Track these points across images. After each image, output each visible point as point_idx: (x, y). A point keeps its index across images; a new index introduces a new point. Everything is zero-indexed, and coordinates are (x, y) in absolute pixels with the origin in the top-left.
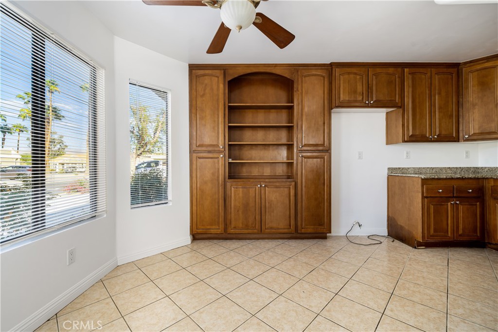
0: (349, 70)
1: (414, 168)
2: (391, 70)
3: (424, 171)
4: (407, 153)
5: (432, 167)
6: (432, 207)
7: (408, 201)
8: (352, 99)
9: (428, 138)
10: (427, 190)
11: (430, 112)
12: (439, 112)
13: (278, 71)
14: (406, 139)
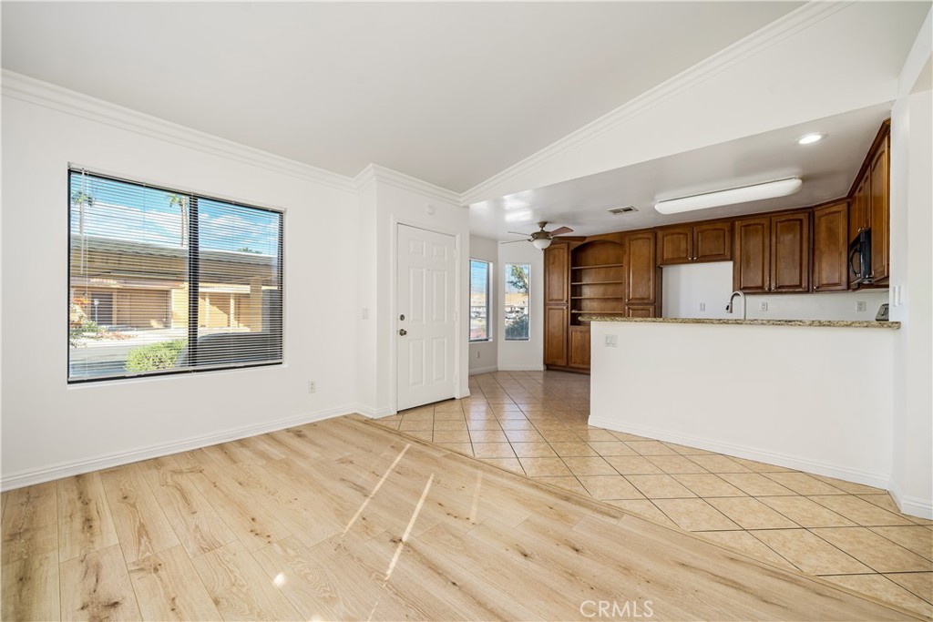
0: (672, 231)
2: (719, 225)
8: (676, 256)
11: (769, 263)
13: (610, 239)
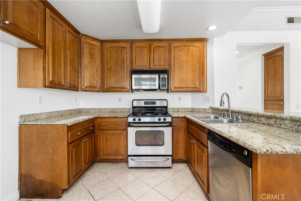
1: (46, 113)
3: (53, 114)
4: (40, 98)
5: (59, 110)
6: (74, 150)
7: (50, 151)
9: (63, 85)
10: (71, 136)
11: (65, 63)
12: (70, 65)
14: (47, 85)
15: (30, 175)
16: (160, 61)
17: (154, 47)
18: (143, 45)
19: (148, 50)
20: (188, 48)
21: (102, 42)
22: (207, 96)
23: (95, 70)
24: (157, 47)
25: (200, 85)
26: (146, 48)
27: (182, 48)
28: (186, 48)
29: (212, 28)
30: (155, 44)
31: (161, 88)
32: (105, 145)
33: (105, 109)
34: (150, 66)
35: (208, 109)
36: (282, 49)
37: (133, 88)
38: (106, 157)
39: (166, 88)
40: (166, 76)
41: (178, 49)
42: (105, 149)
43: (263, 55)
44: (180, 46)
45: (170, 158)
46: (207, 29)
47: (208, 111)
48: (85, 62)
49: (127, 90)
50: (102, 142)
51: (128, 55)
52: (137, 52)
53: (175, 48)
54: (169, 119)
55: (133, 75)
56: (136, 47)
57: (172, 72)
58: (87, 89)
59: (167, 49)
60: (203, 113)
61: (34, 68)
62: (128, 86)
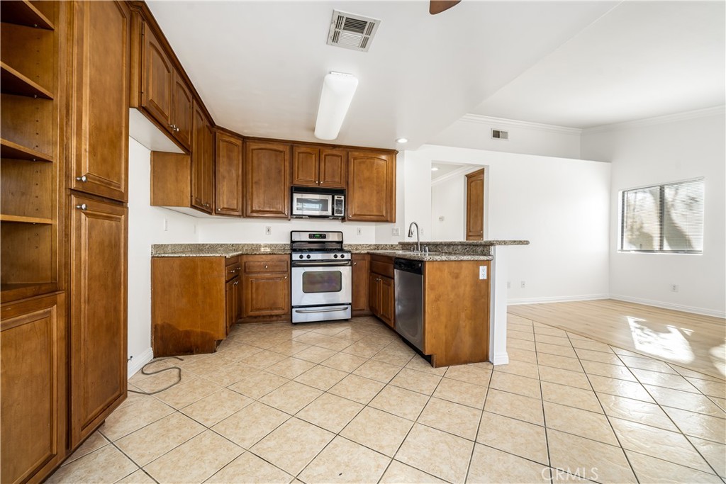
7: (201, 292)
8: (160, 107)
9: (202, 205)
10: (228, 272)
11: (204, 173)
12: (207, 175)
14: (193, 203)
15: (170, 326)
16: (333, 176)
17: (325, 155)
18: (309, 150)
19: (317, 159)
20: (372, 160)
21: (245, 139)
22: (396, 228)
23: (235, 183)
24: (328, 155)
25: (387, 212)
26: (314, 156)
27: (364, 160)
28: (369, 160)
29: (402, 141)
30: (327, 150)
31: (335, 215)
32: (254, 296)
33: (244, 245)
34: (319, 183)
35: (397, 246)
36: (482, 172)
37: (294, 213)
38: (257, 313)
39: (343, 215)
40: (343, 198)
41: (358, 160)
42: (254, 302)
43: (466, 176)
44: (362, 158)
45: (350, 306)
46: (396, 141)
47: (397, 248)
48: (221, 170)
49: (284, 216)
50: (250, 292)
51: (287, 164)
52: (301, 160)
53: (355, 159)
54: (347, 256)
55: (294, 194)
56: (299, 153)
57: (351, 192)
58: (224, 212)
59: (344, 159)
60: (391, 249)
61: (177, 180)
62: (286, 209)
